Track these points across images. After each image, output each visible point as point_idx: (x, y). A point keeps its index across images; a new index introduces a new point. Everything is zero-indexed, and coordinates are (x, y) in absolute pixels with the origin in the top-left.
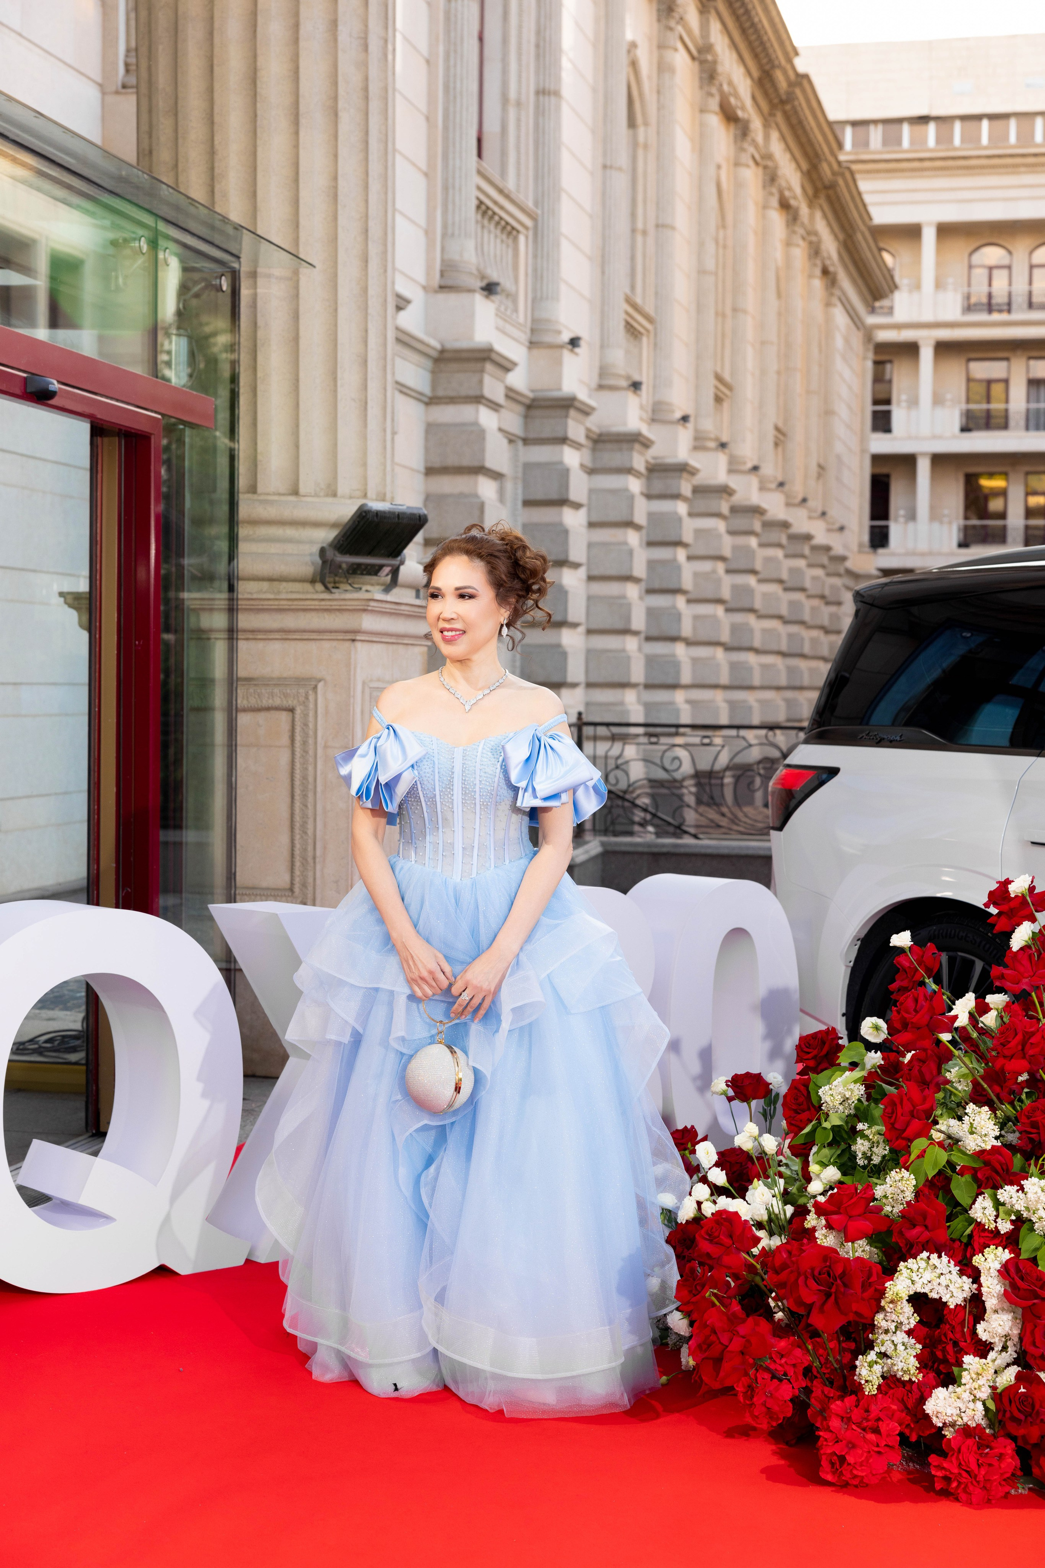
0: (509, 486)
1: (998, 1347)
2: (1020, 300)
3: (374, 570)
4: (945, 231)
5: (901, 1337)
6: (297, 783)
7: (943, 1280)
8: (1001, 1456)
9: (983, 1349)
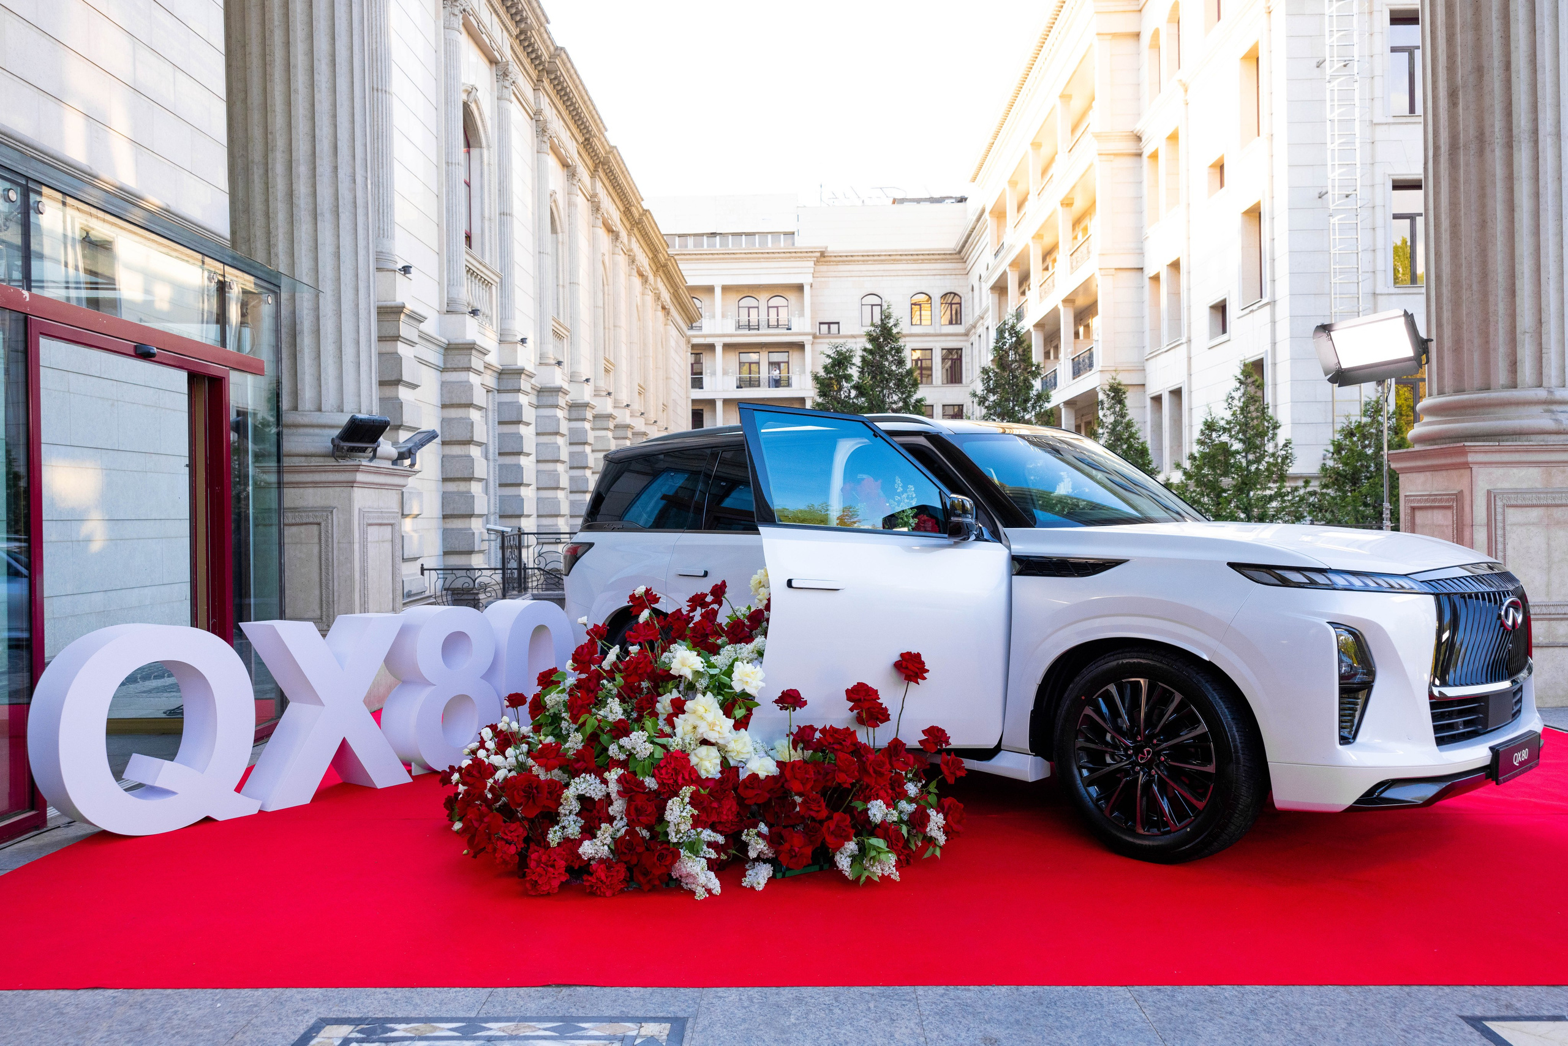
0: (490, 414)
1: (618, 818)
2: (763, 323)
3: (364, 450)
4: (726, 289)
5: (572, 817)
6: (323, 562)
7: (592, 787)
8: (618, 871)
9: (611, 820)
